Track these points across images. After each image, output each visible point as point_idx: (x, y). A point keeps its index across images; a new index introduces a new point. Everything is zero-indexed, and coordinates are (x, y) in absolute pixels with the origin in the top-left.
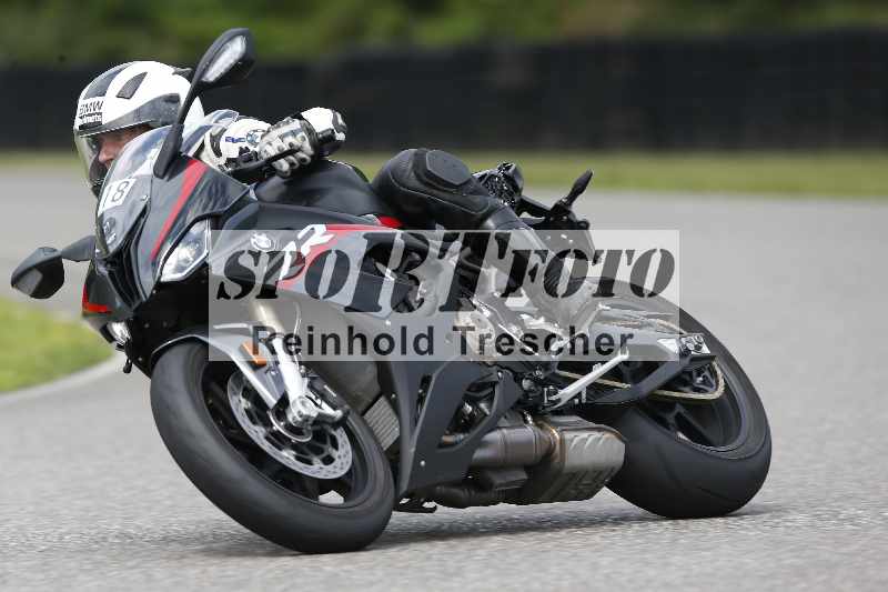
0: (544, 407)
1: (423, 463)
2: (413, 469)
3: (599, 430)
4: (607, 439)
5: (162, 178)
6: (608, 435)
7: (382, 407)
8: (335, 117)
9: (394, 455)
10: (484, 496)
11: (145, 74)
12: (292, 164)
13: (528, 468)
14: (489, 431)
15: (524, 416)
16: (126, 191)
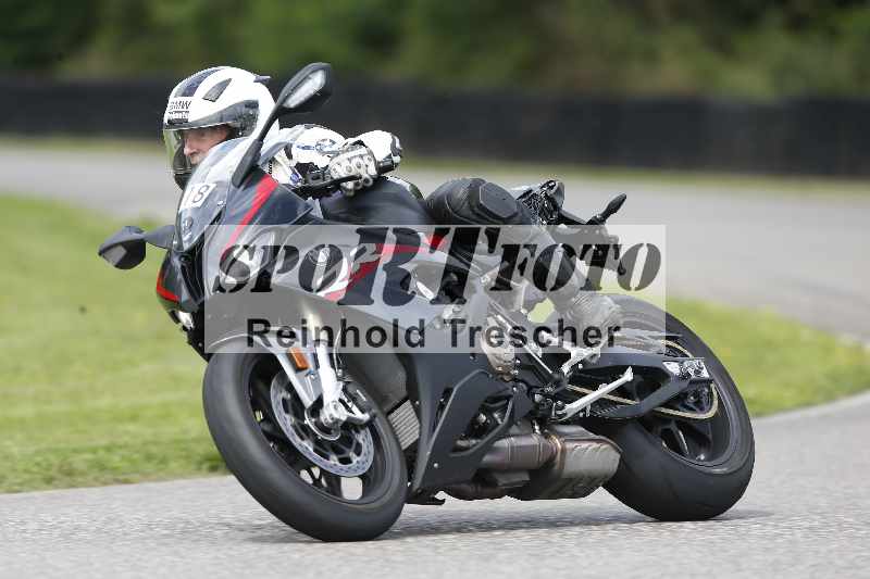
0: (552, 419)
1: (436, 465)
2: (427, 468)
3: (599, 441)
4: (605, 449)
5: (239, 187)
6: (606, 446)
7: (407, 409)
8: (394, 140)
9: (410, 455)
10: (490, 491)
11: (230, 80)
13: (531, 471)
14: (500, 438)
15: (533, 426)
16: (206, 195)
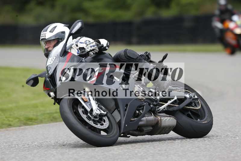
0: (156, 112)
1: (126, 125)
2: (124, 127)
3: (170, 117)
5: (62, 57)
6: (172, 118)
7: (116, 112)
9: (119, 124)
10: (142, 133)
11: (57, 26)
12: (94, 53)
13: (152, 126)
14: (143, 117)
15: (151, 114)
16: (53, 60)
